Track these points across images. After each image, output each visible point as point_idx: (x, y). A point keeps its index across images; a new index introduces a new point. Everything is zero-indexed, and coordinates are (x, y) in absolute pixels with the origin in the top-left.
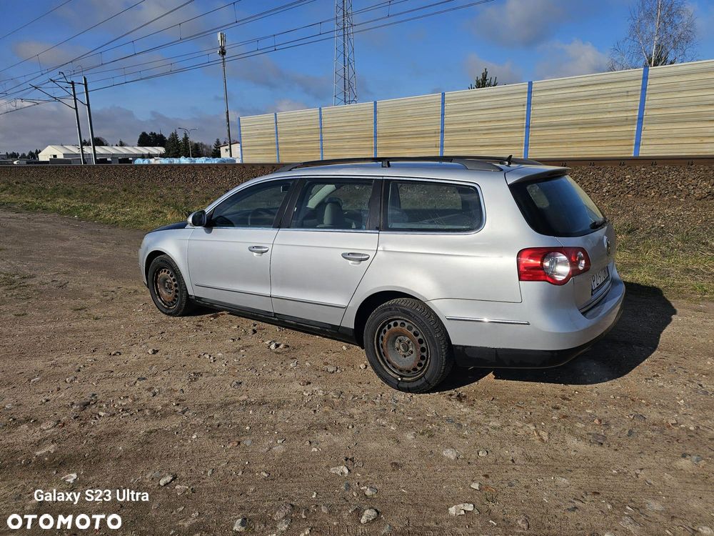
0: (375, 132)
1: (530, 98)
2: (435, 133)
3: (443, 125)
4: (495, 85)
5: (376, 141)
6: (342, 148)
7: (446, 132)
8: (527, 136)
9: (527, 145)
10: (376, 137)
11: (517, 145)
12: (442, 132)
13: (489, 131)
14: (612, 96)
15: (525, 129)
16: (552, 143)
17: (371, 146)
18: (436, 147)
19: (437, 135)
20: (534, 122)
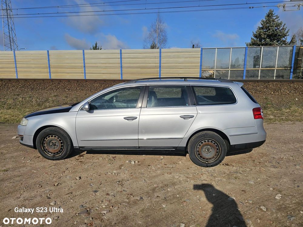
0: (49, 65)
1: (121, 56)
2: (81, 67)
3: (84, 64)
4: (101, 49)
5: (50, 69)
6: (30, 72)
7: (87, 67)
8: (122, 71)
9: (122, 74)
10: (49, 67)
11: (118, 74)
12: (85, 67)
13: (106, 67)
14: (151, 58)
15: (120, 68)
16: (131, 74)
17: (47, 71)
18: (82, 73)
19: (82, 68)
20: (123, 65)
